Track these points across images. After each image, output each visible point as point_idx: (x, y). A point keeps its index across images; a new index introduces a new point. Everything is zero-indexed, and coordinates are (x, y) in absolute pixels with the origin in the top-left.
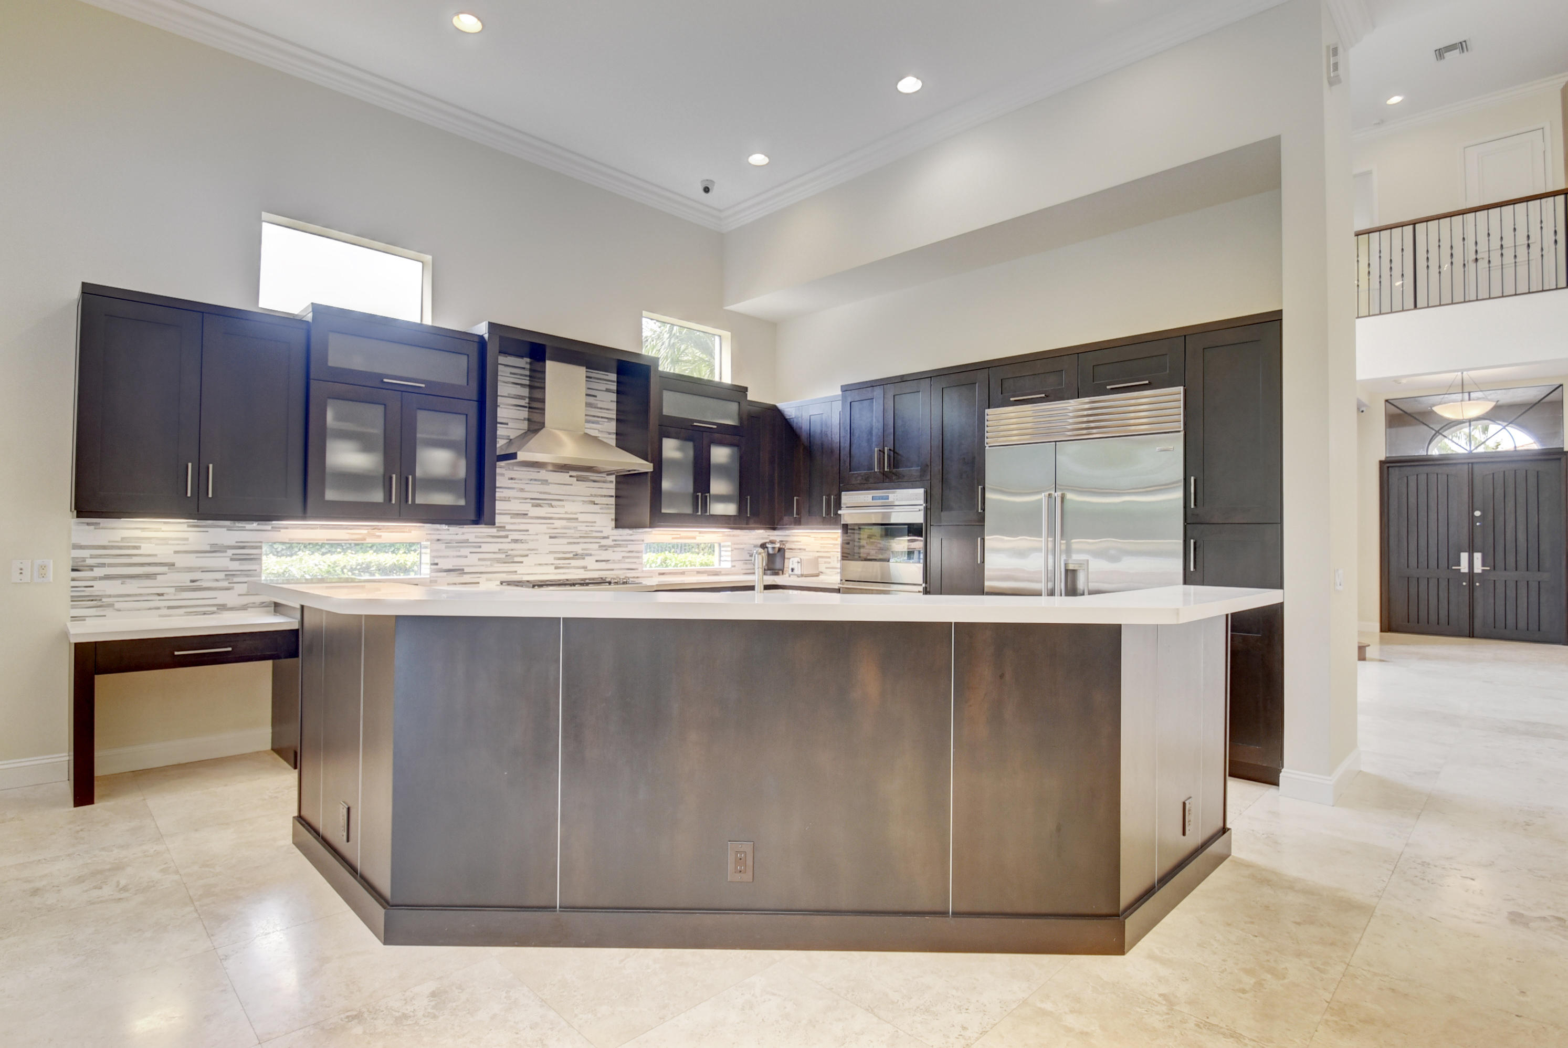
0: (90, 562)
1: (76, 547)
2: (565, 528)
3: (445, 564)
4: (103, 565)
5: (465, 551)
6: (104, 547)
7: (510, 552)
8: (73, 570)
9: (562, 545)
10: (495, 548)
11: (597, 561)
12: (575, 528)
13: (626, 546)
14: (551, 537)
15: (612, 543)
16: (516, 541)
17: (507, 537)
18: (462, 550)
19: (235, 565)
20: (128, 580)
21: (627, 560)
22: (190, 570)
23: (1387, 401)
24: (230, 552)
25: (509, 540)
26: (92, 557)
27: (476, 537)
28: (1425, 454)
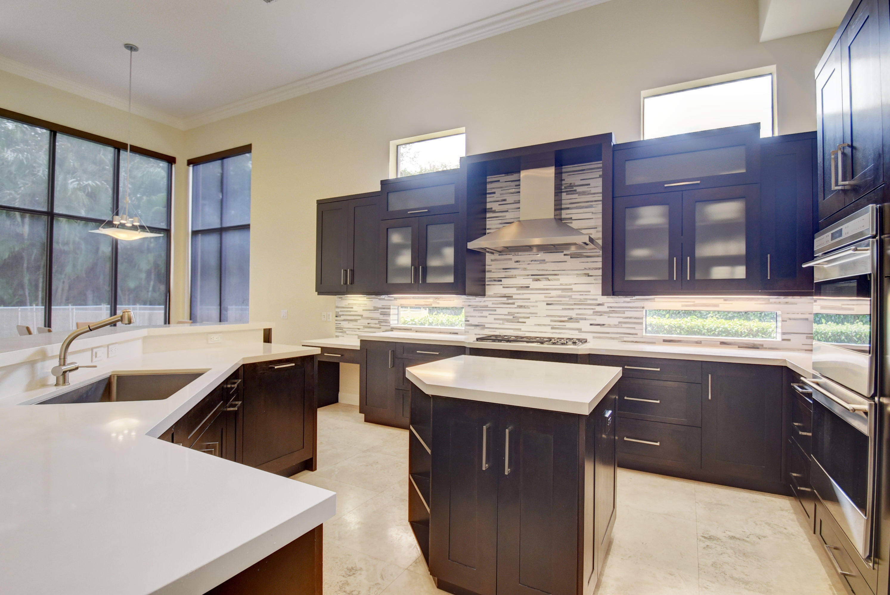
0: (340, 313)
1: (337, 307)
2: (559, 296)
3: (473, 321)
4: (343, 315)
5: (485, 313)
6: (343, 308)
7: (516, 315)
8: (336, 317)
9: (558, 311)
10: (506, 311)
11: (591, 325)
12: (570, 297)
13: (624, 312)
14: (547, 304)
15: (608, 310)
16: (521, 307)
17: (513, 304)
18: (484, 312)
20: (350, 322)
21: (624, 325)
22: (368, 318)
24: (380, 310)
25: (515, 306)
26: (341, 311)
27: (493, 304)
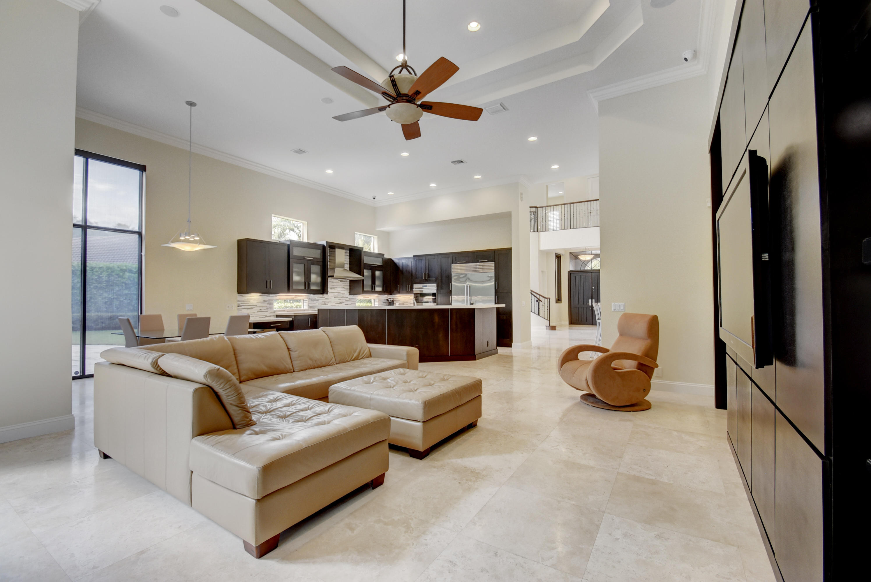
0: (241, 305)
1: (239, 301)
2: (337, 295)
3: (311, 305)
4: (243, 306)
5: (315, 302)
6: (243, 301)
7: (325, 302)
8: (238, 307)
9: (337, 300)
10: (322, 301)
11: (345, 304)
12: (340, 295)
13: (352, 300)
14: (335, 298)
15: (349, 299)
16: (326, 299)
17: (324, 298)
18: (314, 301)
19: (268, 306)
20: (248, 309)
21: (352, 304)
22: (260, 307)
23: (570, 253)
24: (267, 302)
25: (324, 299)
26: (242, 303)
27: (318, 298)
28: (580, 269)
